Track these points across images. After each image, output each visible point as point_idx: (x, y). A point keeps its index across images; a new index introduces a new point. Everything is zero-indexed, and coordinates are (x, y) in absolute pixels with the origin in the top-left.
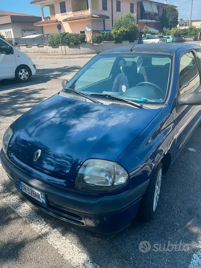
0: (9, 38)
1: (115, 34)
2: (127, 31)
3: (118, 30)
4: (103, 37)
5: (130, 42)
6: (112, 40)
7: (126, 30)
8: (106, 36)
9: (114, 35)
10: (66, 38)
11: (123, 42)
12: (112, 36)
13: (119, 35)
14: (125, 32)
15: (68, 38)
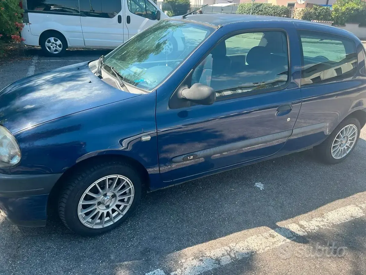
0: (198, 4)
1: (335, 11)
2: (357, 10)
3: (344, 5)
4: (315, 13)
5: (359, 26)
6: (329, 20)
7: (356, 7)
8: (320, 13)
9: (334, 13)
10: (260, 10)
11: (346, 24)
12: (330, 15)
13: (343, 13)
14: (354, 10)
15: (262, 11)
